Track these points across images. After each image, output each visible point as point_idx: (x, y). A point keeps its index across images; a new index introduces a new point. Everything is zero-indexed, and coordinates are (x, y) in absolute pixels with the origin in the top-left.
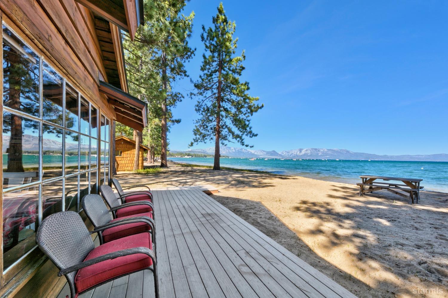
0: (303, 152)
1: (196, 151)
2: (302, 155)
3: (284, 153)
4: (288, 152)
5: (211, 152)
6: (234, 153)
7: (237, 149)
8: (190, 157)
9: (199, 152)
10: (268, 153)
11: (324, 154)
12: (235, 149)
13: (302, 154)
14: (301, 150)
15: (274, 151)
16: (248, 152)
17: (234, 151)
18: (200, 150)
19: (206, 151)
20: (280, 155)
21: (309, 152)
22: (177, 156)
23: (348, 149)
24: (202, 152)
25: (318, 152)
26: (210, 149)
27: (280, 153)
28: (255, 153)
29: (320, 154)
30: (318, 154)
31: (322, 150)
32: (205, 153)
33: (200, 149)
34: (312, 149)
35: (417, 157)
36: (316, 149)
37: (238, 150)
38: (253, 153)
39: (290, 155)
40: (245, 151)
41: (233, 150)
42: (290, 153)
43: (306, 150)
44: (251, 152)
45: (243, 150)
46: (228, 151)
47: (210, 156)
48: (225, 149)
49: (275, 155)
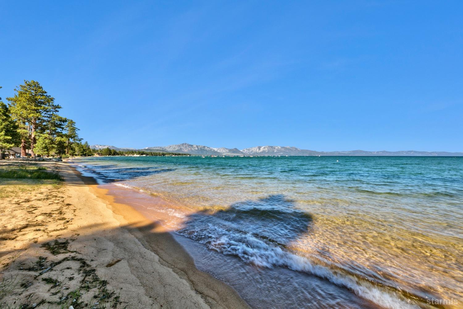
0: (262, 149)
1: (154, 149)
2: (261, 153)
3: (246, 151)
4: (248, 150)
5: (171, 150)
6: (196, 151)
7: (199, 147)
8: (145, 155)
9: (158, 150)
10: (230, 150)
11: (279, 151)
12: (197, 146)
13: (260, 151)
14: (259, 148)
15: (236, 149)
16: (211, 150)
17: (196, 149)
18: (159, 149)
19: (166, 149)
20: (242, 153)
21: (266, 149)
22: (126, 155)
23: (296, 147)
24: (160, 150)
25: (274, 150)
26: (170, 147)
27: (241, 151)
28: (218, 151)
29: (275, 152)
30: (274, 151)
31: (277, 148)
32: (164, 151)
33: (158, 147)
34: (269, 147)
35: (343, 152)
36: (272, 147)
37: (201, 148)
38: (216, 150)
39: (250, 152)
40: (208, 149)
41: (195, 147)
42: (251, 150)
43: (264, 148)
44: (214, 150)
45: (206, 147)
46: (190, 149)
47: (170, 154)
48: (187, 147)
49: (237, 153)
